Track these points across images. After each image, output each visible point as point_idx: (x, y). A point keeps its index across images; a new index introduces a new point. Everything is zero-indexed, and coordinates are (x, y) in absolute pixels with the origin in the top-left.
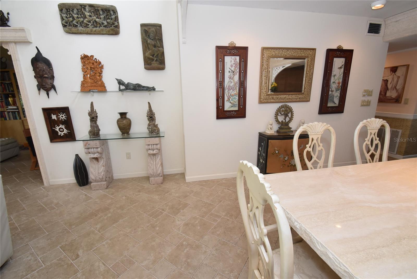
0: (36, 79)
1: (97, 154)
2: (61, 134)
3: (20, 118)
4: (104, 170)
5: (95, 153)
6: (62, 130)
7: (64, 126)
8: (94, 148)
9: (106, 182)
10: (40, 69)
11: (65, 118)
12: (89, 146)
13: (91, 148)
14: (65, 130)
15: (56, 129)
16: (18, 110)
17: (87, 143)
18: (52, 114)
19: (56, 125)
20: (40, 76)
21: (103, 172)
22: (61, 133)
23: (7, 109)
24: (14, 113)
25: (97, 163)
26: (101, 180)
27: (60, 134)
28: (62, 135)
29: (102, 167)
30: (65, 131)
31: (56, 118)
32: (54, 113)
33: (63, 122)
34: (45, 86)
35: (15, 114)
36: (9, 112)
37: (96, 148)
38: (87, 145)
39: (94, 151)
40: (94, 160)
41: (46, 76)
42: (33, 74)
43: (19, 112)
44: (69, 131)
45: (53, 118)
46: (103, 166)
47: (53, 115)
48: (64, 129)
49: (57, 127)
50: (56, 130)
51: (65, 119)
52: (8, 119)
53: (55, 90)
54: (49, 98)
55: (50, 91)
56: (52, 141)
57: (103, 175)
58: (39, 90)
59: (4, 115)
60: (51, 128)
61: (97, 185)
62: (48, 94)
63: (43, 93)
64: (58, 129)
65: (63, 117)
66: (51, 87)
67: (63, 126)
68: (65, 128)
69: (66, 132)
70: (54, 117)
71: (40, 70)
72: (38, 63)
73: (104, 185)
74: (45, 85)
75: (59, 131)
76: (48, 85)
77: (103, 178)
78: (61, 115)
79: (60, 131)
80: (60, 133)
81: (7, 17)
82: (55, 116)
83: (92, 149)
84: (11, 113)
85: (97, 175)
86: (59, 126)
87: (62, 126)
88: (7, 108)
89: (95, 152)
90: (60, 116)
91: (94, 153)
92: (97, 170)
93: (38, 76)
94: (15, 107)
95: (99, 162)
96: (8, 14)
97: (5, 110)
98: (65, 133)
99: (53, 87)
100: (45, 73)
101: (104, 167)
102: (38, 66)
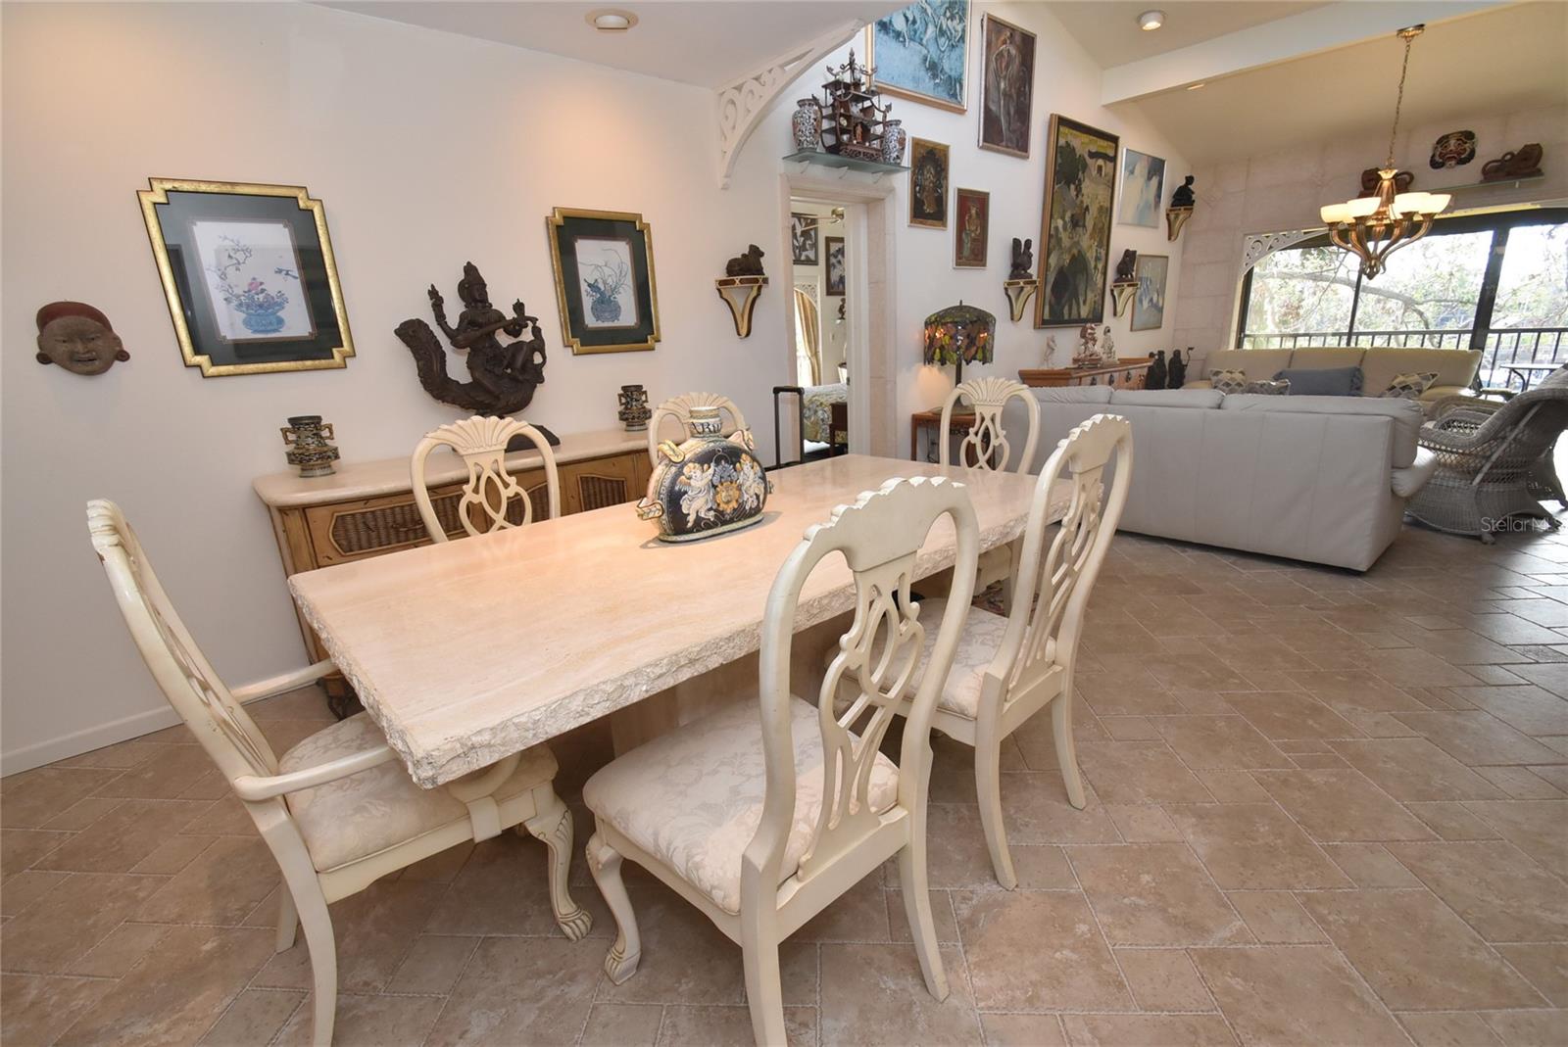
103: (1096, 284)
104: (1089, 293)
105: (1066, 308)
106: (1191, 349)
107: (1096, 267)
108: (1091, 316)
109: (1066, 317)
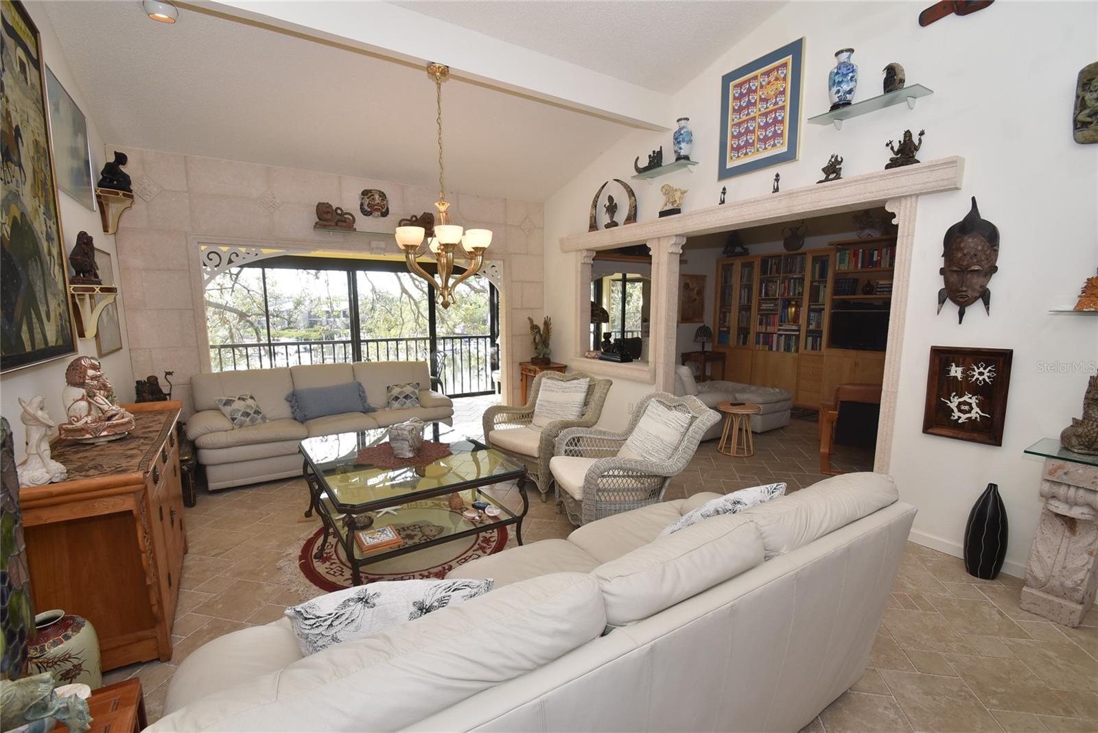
0: (943, 277)
1: (1085, 510)
2: (959, 418)
3: (797, 351)
4: (1090, 566)
5: (1076, 504)
6: (967, 408)
7: (977, 399)
8: (1078, 488)
9: (1080, 607)
10: (965, 252)
11: (989, 377)
12: (1065, 477)
13: (1069, 486)
14: (976, 409)
15: (951, 402)
16: (798, 333)
17: (1060, 467)
18: (953, 364)
19: (954, 393)
20: (960, 268)
21: (1084, 572)
22: (961, 415)
23: (779, 330)
24: (788, 337)
25: (1067, 534)
26: (1066, 593)
27: (956, 418)
28: (960, 421)
29: (1086, 556)
30: (976, 413)
31: (959, 375)
32: (961, 362)
33: (975, 389)
34: (964, 294)
35: (790, 339)
36: (781, 335)
37: (1086, 489)
38: (1060, 472)
39: (1075, 497)
40: (1058, 522)
41: (976, 268)
42: (940, 263)
43: (798, 337)
44: (987, 415)
45: (952, 374)
46: (1091, 554)
47: (954, 366)
48: (974, 405)
49: (956, 397)
50: (950, 404)
51: (987, 380)
52: (774, 349)
53: (987, 303)
54: (960, 322)
55: (969, 307)
56: (930, 431)
57: (1082, 581)
58: (941, 301)
59: (770, 340)
60: (939, 397)
61: (1044, 600)
62: (961, 314)
63: (951, 309)
64: (957, 403)
65: (982, 374)
66: (978, 295)
67: (974, 398)
68: (978, 405)
69: (978, 416)
70: (956, 372)
71: (965, 255)
72: (966, 238)
73: (1072, 613)
74: (965, 291)
75: (956, 410)
76: (974, 290)
77: (1074, 590)
78: (978, 368)
79: (960, 411)
80: (956, 414)
81: (916, 142)
82: (960, 369)
83: (1072, 490)
84: (783, 338)
85: (1056, 572)
86: (960, 397)
87: (970, 398)
88: (780, 328)
89: (1080, 500)
90: (974, 371)
91: (1073, 503)
92: (1061, 556)
93: (955, 269)
94: (794, 328)
95: (1078, 533)
96: (922, 133)
97: (776, 331)
98: (973, 418)
99: (985, 297)
100: (977, 262)
101: (1093, 558)
102: (962, 245)
103: (56, 284)
104: (50, 297)
105: (25, 328)
106: (170, 373)
107: (50, 254)
108: (60, 342)
109: (28, 349)
